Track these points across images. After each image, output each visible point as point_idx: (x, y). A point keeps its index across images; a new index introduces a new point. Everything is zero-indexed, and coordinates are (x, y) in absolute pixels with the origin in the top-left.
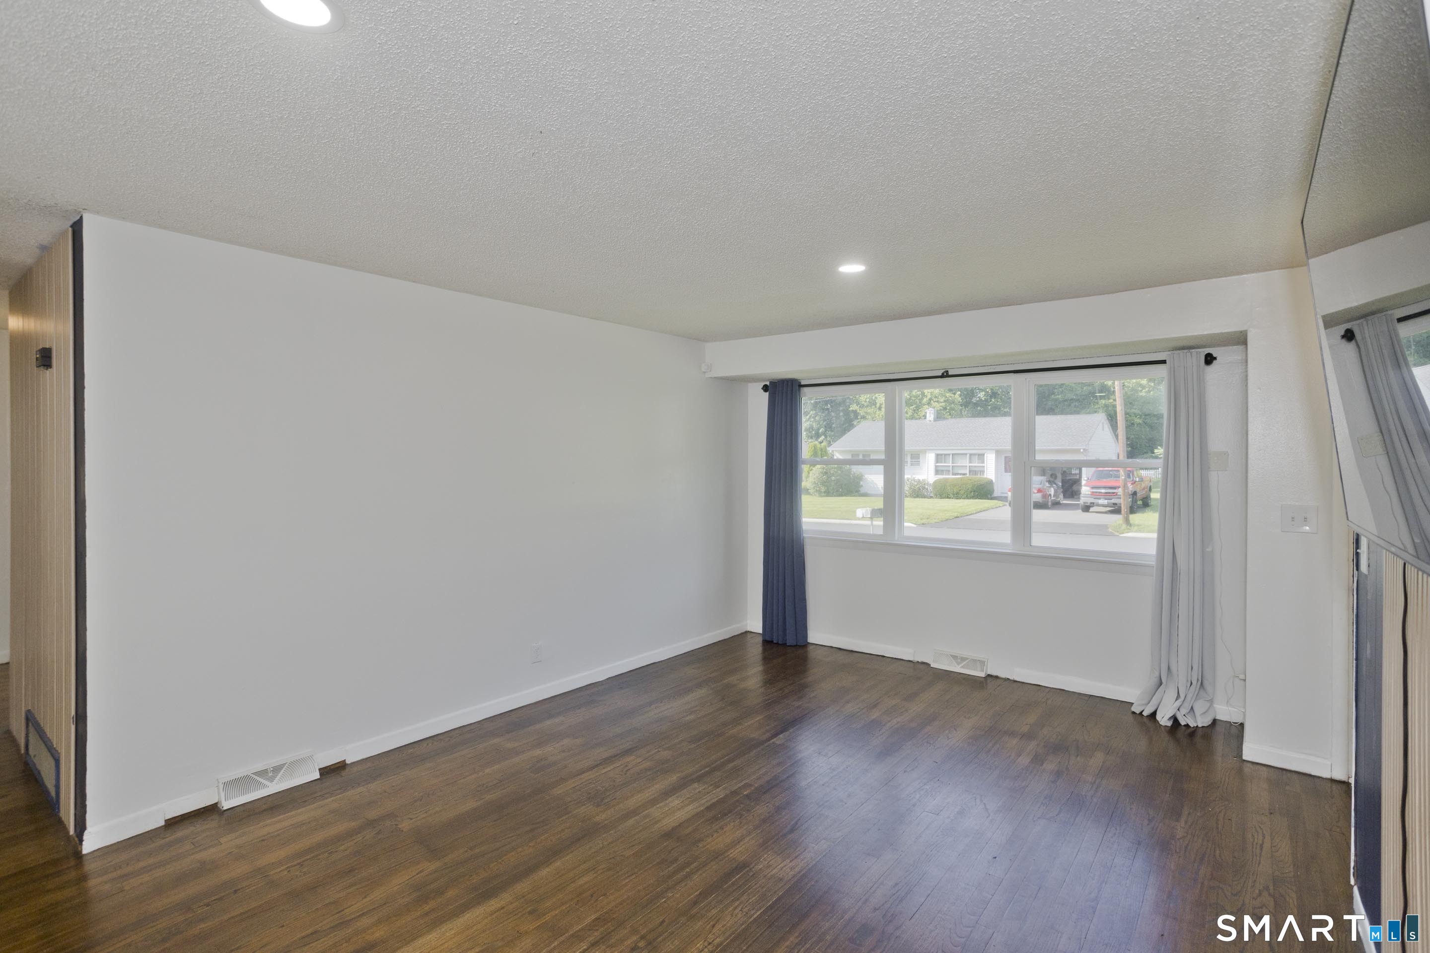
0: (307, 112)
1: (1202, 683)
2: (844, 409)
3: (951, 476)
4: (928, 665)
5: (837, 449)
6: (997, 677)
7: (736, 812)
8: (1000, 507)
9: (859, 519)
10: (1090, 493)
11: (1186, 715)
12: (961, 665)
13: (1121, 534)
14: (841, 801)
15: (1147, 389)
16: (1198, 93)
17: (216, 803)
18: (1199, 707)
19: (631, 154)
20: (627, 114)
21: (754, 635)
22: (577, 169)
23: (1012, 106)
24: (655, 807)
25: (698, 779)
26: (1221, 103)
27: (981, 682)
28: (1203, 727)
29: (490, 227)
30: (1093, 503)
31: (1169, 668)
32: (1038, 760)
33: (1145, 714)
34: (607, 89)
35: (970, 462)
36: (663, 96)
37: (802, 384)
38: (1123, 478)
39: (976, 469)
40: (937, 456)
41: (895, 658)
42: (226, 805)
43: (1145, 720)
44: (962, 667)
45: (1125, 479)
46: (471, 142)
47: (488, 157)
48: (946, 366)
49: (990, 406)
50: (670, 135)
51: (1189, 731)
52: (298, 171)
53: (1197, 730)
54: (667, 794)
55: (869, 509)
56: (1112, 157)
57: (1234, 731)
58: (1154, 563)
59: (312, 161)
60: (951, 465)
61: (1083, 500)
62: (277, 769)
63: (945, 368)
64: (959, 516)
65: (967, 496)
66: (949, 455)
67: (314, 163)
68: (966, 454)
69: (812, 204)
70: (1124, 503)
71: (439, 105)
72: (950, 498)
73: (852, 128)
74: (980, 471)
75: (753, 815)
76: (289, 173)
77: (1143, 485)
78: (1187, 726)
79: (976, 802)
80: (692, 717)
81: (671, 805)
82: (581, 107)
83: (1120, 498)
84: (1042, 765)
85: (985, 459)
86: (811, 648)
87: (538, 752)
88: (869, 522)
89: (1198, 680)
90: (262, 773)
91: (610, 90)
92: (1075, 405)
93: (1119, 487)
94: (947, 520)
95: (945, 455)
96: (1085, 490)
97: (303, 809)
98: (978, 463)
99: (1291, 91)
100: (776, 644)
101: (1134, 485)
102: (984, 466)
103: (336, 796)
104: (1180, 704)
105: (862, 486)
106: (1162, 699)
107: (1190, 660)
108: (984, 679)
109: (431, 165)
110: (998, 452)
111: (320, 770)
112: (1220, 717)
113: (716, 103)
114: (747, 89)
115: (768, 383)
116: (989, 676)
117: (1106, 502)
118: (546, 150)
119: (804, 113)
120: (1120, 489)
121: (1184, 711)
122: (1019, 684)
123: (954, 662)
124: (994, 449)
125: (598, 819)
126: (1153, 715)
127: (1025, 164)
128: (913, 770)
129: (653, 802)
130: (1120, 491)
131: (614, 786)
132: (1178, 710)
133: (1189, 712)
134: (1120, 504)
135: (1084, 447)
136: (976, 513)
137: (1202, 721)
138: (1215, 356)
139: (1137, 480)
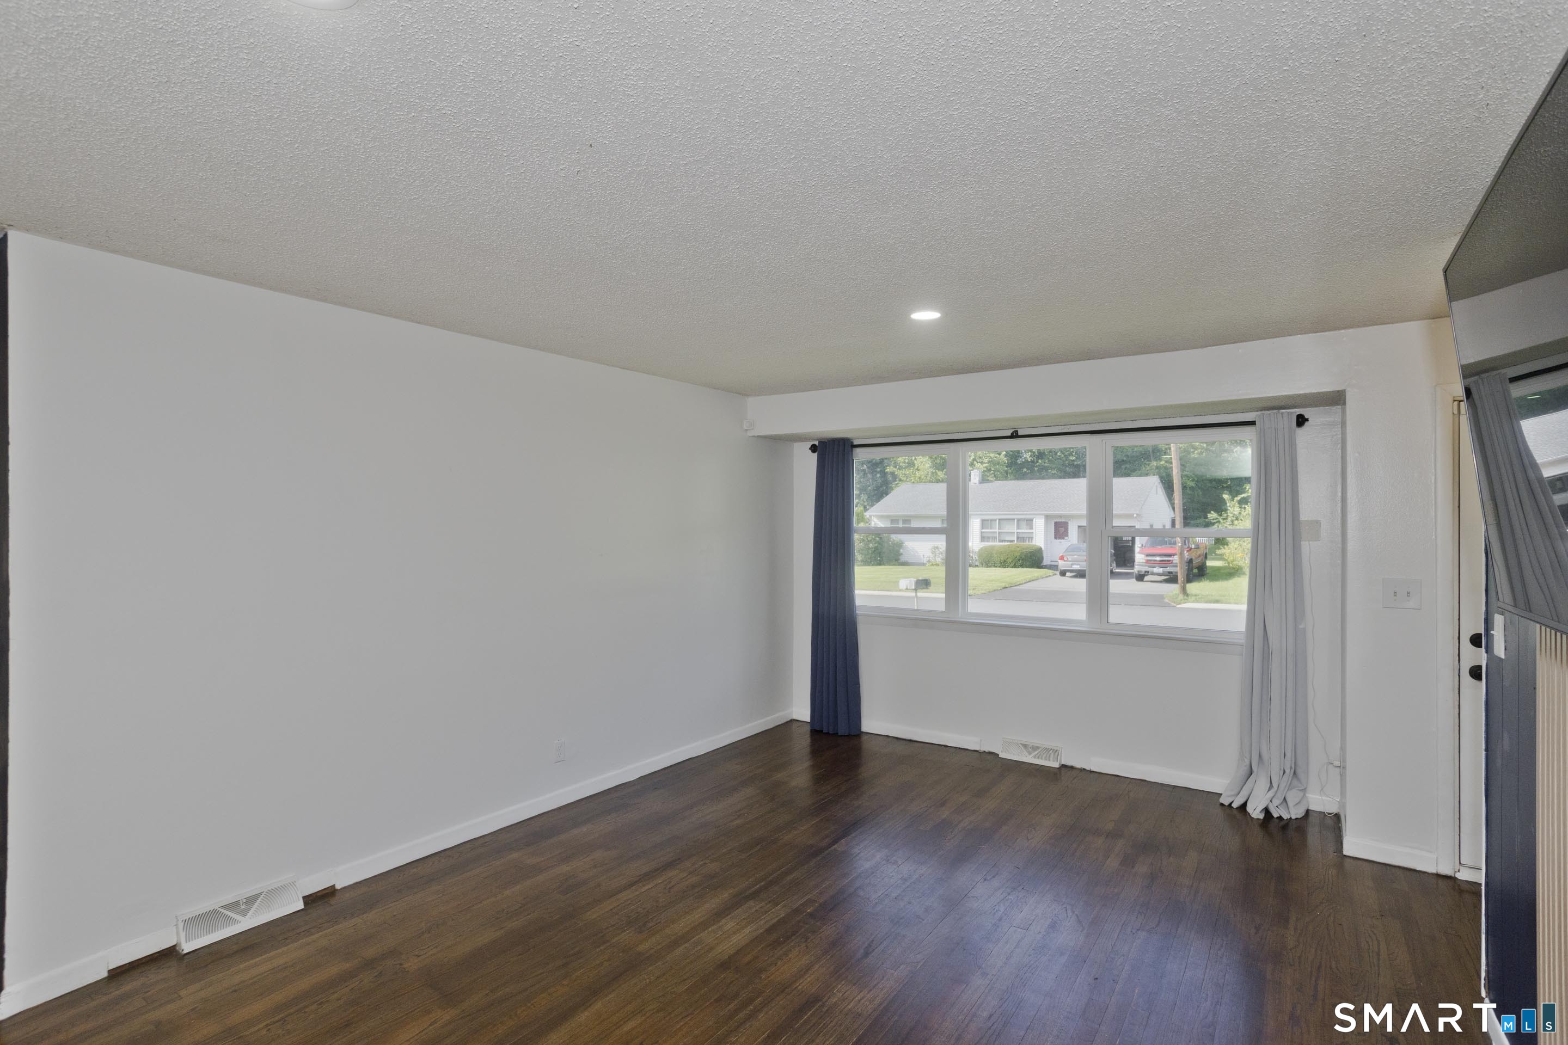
0: (305, 111)
1: (1295, 773)
2: (881, 471)
3: (998, 544)
4: (996, 755)
5: (874, 514)
6: (1072, 768)
7: (800, 935)
8: (1050, 576)
9: (900, 590)
10: (1144, 561)
11: (1279, 807)
12: (1033, 755)
13: (1178, 605)
14: (918, 917)
15: (1199, 450)
16: (1343, 124)
17: (174, 946)
18: (1292, 798)
19: (695, 176)
20: (697, 127)
21: (801, 724)
22: (628, 192)
23: (1138, 132)
24: (707, 931)
25: (754, 896)
26: (1365, 137)
27: (1055, 774)
28: (1296, 819)
29: (516, 260)
30: (1148, 572)
31: (1260, 756)
32: (1128, 861)
33: (1235, 805)
34: (676, 95)
35: (1018, 528)
36: (742, 106)
37: (855, 443)
38: (1180, 544)
39: (1024, 535)
40: (983, 521)
41: (960, 748)
42: (187, 948)
43: (1235, 812)
44: (1033, 757)
45: (1181, 546)
46: (505, 155)
47: (523, 174)
48: (1016, 425)
49: (1036, 467)
50: (743, 154)
51: (1282, 823)
52: (287, 185)
53: (1291, 824)
54: (720, 914)
55: (913, 580)
56: (1235, 195)
57: (1329, 822)
58: (1243, 641)
59: (306, 173)
60: (997, 530)
61: (1137, 569)
62: (251, 900)
63: (1014, 427)
64: (1007, 586)
65: (1015, 564)
66: (996, 520)
67: (308, 176)
68: (1014, 519)
69: (894, 241)
70: (1181, 572)
71: (470, 108)
72: (996, 567)
73: (955, 153)
74: (1029, 538)
75: (821, 937)
76: (276, 187)
77: (1199, 553)
78: (1280, 818)
79: (1067, 913)
80: (738, 822)
81: (726, 928)
82: (643, 115)
83: (1177, 566)
84: (1133, 867)
85: (1034, 525)
86: (864, 738)
87: (565, 868)
88: (913, 594)
89: (1291, 768)
90: (233, 906)
91: (680, 96)
92: (1126, 468)
93: (1174, 555)
94: (995, 591)
95: (991, 520)
96: (1139, 557)
97: (285, 949)
98: (1026, 529)
99: (1441, 125)
100: (826, 733)
101: (1190, 552)
102: (1033, 533)
103: (324, 930)
104: (1272, 795)
105: (902, 554)
106: (1252, 790)
107: (1283, 747)
108: (1058, 770)
109: (453, 182)
110: (1047, 517)
111: (304, 898)
112: (1313, 807)
113: (803, 117)
114: (842, 101)
115: (816, 443)
116: (1063, 766)
117: (1161, 570)
118: (593, 168)
119: (904, 132)
120: (1175, 557)
121: (1276, 802)
122: (1096, 774)
123: (1025, 752)
124: (1042, 514)
125: (642, 948)
126: (1244, 806)
127: (1139, 200)
128: (994, 877)
129: (704, 925)
130: (1176, 559)
131: (657, 907)
132: (1271, 801)
133: (1282, 803)
134: (1177, 572)
135: (1138, 512)
136: (1025, 583)
137: (1296, 813)
138: (1306, 417)
139: (1193, 547)
